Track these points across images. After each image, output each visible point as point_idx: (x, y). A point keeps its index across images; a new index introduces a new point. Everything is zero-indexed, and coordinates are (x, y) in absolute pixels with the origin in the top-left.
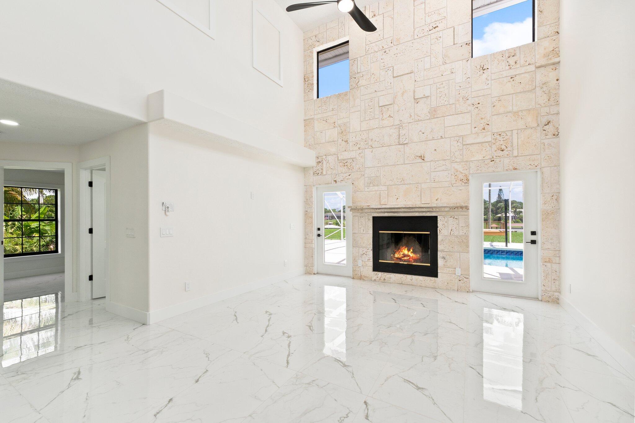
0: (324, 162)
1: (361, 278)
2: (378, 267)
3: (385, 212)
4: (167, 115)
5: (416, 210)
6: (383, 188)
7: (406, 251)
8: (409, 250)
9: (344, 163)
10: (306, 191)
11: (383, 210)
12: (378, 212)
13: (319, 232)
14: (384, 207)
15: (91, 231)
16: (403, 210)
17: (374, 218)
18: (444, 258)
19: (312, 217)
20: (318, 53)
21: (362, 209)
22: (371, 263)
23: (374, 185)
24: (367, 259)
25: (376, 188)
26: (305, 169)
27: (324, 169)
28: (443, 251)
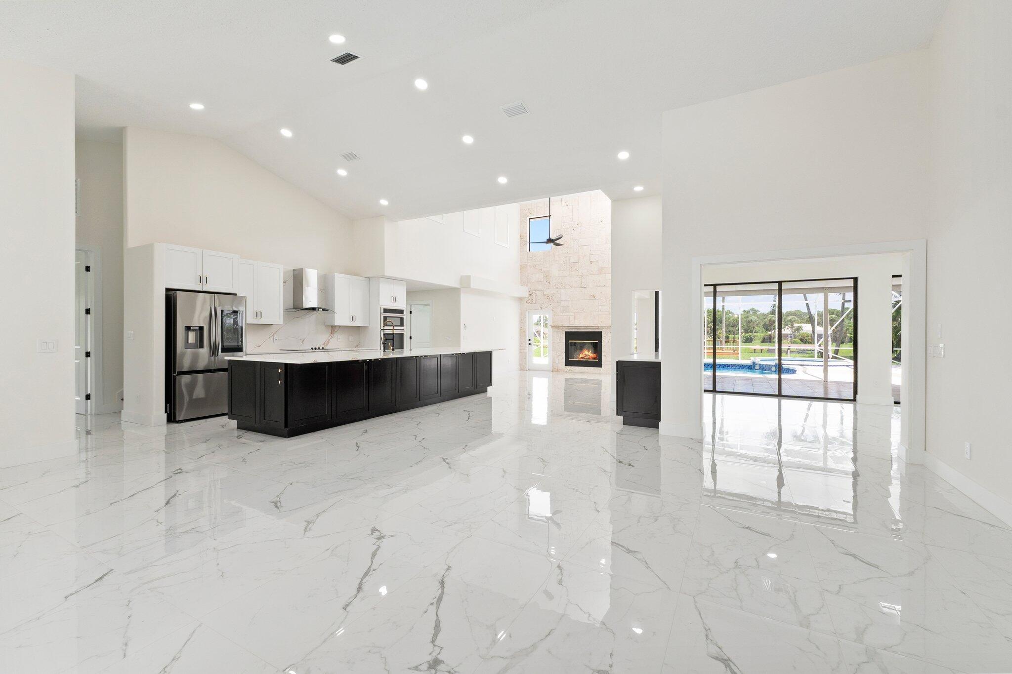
0: (534, 295)
1: (557, 371)
2: (568, 363)
3: (572, 329)
4: (472, 286)
5: (590, 328)
6: (572, 314)
7: (587, 353)
8: (588, 351)
9: (548, 296)
10: (521, 314)
11: (571, 328)
12: (568, 329)
13: (530, 342)
14: (574, 325)
15: (411, 338)
16: (584, 328)
17: (566, 332)
18: (605, 356)
19: (525, 332)
20: (530, 219)
21: (558, 327)
22: (564, 361)
23: (566, 312)
24: (561, 358)
25: (568, 314)
26: (520, 299)
27: (534, 300)
28: (605, 352)
